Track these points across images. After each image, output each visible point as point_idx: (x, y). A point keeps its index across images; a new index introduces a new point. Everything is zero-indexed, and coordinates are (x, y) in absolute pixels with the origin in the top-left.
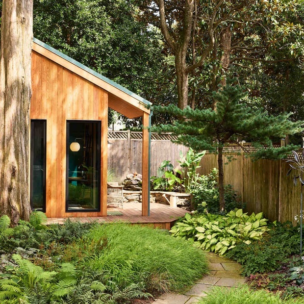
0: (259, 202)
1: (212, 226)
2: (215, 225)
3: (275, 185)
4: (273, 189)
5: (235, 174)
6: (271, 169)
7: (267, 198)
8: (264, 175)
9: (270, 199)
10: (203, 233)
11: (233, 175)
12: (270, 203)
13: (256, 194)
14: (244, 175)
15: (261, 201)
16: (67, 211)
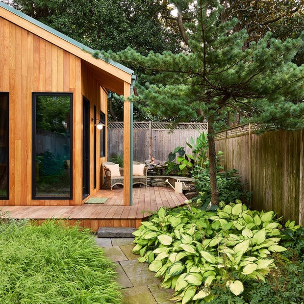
0: (269, 191)
1: (183, 235)
2: (188, 234)
3: (293, 170)
4: (289, 175)
5: (242, 158)
6: (286, 148)
7: (281, 187)
8: (276, 156)
9: (286, 188)
10: (169, 246)
11: (241, 159)
12: (286, 194)
13: (266, 181)
14: (251, 158)
15: (273, 191)
16: (34, 198)
